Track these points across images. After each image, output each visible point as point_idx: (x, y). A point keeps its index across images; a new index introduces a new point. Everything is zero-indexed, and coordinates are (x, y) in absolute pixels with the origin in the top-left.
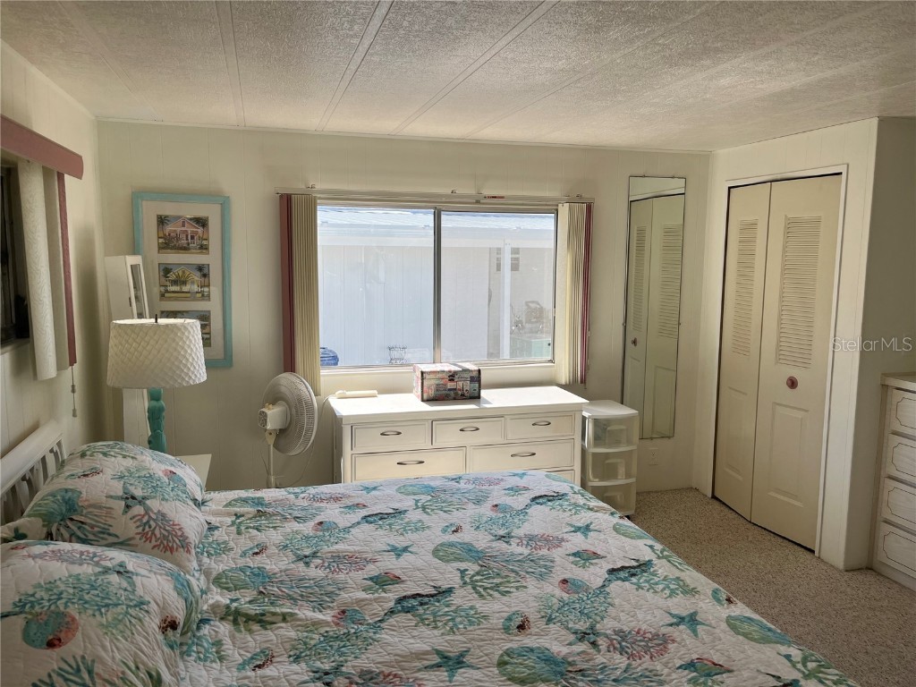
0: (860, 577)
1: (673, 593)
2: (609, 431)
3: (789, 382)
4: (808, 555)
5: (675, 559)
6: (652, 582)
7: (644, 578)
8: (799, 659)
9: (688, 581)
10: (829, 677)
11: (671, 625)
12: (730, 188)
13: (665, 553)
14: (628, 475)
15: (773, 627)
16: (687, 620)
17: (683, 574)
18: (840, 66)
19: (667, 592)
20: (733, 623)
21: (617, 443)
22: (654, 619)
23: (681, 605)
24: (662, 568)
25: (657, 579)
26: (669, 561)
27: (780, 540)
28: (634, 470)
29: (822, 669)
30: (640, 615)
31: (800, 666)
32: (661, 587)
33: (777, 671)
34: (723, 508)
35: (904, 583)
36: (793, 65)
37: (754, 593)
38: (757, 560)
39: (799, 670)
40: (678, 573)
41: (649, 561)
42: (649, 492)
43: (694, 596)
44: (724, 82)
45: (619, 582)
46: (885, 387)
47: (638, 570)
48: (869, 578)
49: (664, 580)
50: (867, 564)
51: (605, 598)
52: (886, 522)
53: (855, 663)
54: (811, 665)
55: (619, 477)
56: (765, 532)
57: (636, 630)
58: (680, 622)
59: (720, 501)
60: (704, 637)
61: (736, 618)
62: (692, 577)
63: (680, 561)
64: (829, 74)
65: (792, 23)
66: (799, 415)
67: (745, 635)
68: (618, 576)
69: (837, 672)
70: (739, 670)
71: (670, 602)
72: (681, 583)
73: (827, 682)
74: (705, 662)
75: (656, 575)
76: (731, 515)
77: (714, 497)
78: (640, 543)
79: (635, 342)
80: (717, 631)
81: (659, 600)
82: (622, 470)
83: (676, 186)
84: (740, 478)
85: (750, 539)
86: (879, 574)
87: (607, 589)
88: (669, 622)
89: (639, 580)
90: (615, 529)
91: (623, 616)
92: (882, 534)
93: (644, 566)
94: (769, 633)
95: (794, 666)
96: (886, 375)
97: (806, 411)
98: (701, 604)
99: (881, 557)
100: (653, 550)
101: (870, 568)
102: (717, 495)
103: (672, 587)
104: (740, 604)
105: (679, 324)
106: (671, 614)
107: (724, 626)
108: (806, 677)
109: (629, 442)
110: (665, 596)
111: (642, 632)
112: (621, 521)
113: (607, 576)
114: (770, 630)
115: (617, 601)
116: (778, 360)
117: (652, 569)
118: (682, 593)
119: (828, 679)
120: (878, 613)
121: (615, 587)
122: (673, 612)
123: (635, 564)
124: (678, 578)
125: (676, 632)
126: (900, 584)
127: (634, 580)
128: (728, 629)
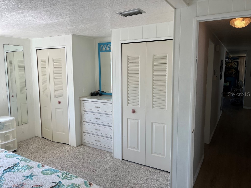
0: (80, 147)
1: (25, 170)
2: (5, 126)
3: (59, 102)
4: (68, 146)
5: (27, 159)
6: (18, 169)
7: (16, 169)
8: (61, 175)
9: (30, 165)
10: (69, 177)
11: (24, 180)
12: (37, 50)
13: (23, 159)
14: (14, 138)
15: (55, 169)
16: (29, 176)
17: (29, 163)
18: (58, 19)
19: (23, 170)
20: (43, 173)
21: (9, 128)
22: (19, 180)
23: (28, 173)
24: (22, 164)
25: (20, 168)
26: (24, 161)
27: (60, 144)
28: (15, 136)
29: (67, 175)
30: (15, 180)
31: (61, 177)
32: (21, 169)
33: (55, 181)
34: (45, 140)
35: (90, 146)
36: (45, 17)
37: (54, 161)
38: (55, 151)
39: (61, 178)
40: (27, 164)
41: (18, 163)
42: (22, 141)
43: (32, 169)
44: (28, 18)
45: (8, 173)
46: (80, 100)
47: (14, 167)
48: (82, 147)
49: (22, 167)
50: (81, 144)
51: (2, 179)
52: (84, 132)
53: (79, 169)
54: (64, 176)
55: (10, 139)
56: (56, 143)
57: (13, 185)
58: (27, 178)
59: (44, 138)
60: (35, 179)
61: (44, 171)
62: (32, 163)
63: (28, 159)
64: (56, 21)
65: (42, 5)
66: (62, 110)
67: (47, 174)
68: (7, 171)
69: (71, 174)
70: (45, 185)
71: (24, 173)
72: (28, 166)
73: (68, 178)
74: (35, 186)
75: (20, 167)
76: (47, 141)
77: (42, 137)
78: (15, 158)
79: (13, 96)
80: (39, 176)
81: (21, 174)
82: (11, 137)
83: (20, 48)
84: (49, 130)
85: (53, 146)
86: (84, 145)
87: (3, 176)
88: (24, 179)
89: (14, 170)
90: (6, 156)
91: (8, 183)
92: (83, 136)
93: (16, 165)
94: (54, 171)
95: (60, 177)
96: (80, 97)
97: (63, 109)
98: (34, 170)
99: (84, 141)
100: (19, 159)
101: (82, 145)
102: (43, 137)
103: (25, 168)
104: (46, 166)
105: (26, 90)
106: (24, 177)
107: (40, 174)
108: (63, 179)
109: (13, 128)
110: (23, 172)
111: (15, 185)
112: (9, 153)
113: (3, 172)
114: (54, 170)
115: (6, 179)
116: (55, 97)
117: (18, 165)
118: (28, 169)
119: (68, 177)
120: (84, 155)
121: (7, 174)
122: (25, 176)
123: (13, 165)
124: (27, 165)
125: (26, 182)
126: (89, 146)
127: (13, 170)
128: (42, 174)
